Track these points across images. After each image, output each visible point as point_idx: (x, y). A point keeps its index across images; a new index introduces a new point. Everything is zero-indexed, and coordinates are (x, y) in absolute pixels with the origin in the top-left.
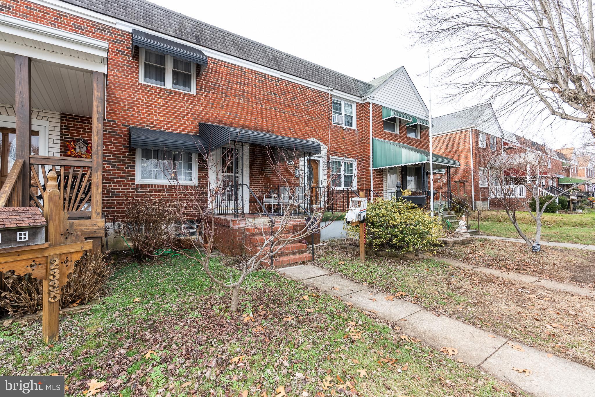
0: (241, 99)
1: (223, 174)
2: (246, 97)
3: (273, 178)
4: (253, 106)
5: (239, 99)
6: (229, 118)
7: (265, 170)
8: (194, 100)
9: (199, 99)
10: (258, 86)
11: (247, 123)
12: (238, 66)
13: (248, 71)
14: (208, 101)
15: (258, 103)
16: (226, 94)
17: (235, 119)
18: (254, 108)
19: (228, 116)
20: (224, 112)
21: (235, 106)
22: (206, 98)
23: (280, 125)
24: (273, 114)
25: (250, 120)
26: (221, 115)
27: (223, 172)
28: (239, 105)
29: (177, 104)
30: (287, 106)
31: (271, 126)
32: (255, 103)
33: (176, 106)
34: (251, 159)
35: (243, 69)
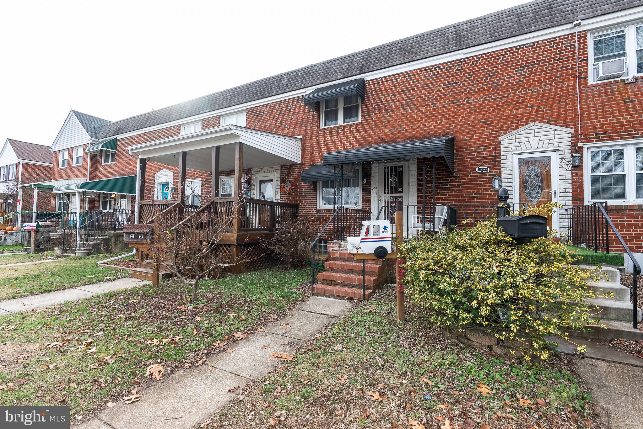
0: (407, 109)
1: (385, 195)
2: (413, 103)
3: (452, 195)
4: (422, 111)
5: (404, 109)
6: (392, 134)
7: (439, 185)
8: (359, 128)
9: (363, 125)
10: (428, 84)
11: (414, 133)
12: (403, 73)
13: (415, 72)
14: (371, 124)
15: (429, 105)
16: (389, 109)
17: (399, 133)
18: (423, 113)
19: (392, 132)
20: (387, 130)
21: (400, 119)
22: (369, 122)
23: (464, 122)
24: (452, 111)
25: (418, 128)
26: (385, 133)
27: (385, 193)
28: (404, 116)
29: (345, 136)
30: (477, 92)
31: (449, 127)
32: (424, 106)
33: (344, 138)
34: (420, 174)
35: (408, 74)
